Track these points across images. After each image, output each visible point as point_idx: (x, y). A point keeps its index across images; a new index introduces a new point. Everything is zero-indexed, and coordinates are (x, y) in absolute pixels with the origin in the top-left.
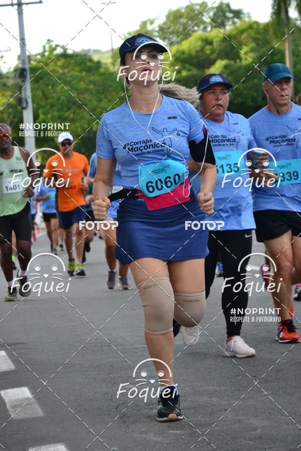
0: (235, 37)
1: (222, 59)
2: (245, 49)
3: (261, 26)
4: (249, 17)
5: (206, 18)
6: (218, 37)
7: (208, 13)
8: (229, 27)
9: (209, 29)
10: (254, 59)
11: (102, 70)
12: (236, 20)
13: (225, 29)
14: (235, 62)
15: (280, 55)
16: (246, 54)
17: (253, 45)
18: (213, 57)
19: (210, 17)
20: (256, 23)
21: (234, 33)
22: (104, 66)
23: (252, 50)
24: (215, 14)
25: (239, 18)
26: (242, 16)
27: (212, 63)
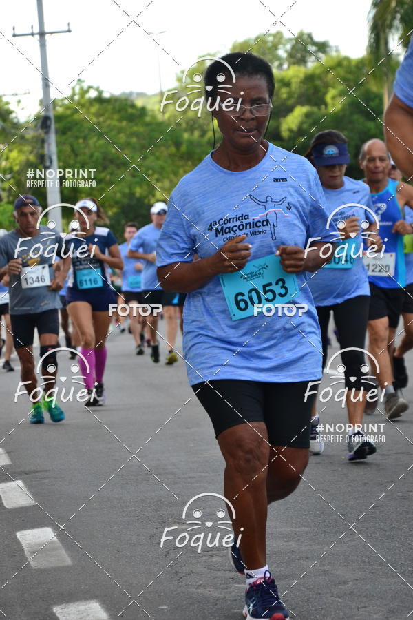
0: (319, 77)
1: (302, 105)
2: (332, 92)
3: (354, 63)
4: (337, 51)
5: (282, 53)
6: (298, 76)
7: (284, 45)
8: (311, 64)
9: (285, 66)
10: (344, 105)
11: (148, 119)
12: (320, 55)
13: (305, 66)
14: (319, 109)
15: (377, 101)
16: (333, 98)
17: (341, 87)
18: (291, 102)
19: (286, 51)
20: (347, 59)
21: (318, 71)
22: (150, 113)
23: (342, 94)
24: (293, 47)
25: (324, 52)
26: (328, 49)
27: (289, 110)
